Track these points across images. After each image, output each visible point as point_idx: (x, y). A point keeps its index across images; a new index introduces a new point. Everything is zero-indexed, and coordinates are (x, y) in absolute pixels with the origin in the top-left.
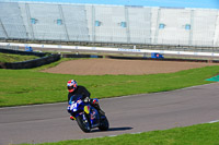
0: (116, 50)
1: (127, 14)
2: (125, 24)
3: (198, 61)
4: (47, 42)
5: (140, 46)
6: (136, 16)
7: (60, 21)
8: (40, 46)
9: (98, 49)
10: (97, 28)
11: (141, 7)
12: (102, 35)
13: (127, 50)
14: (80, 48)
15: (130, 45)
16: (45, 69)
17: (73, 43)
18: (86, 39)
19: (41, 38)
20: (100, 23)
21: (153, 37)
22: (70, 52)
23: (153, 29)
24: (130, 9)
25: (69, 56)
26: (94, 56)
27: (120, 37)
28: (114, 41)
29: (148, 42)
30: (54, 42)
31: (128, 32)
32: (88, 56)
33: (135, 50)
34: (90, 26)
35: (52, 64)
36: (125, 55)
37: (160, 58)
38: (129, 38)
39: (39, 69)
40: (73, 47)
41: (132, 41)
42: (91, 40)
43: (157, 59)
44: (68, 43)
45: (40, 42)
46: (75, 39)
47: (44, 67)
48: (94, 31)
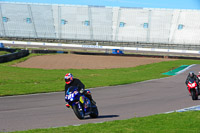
0: (80, 46)
1: (90, 13)
2: (88, 23)
3: (155, 57)
4: (17, 39)
5: (102, 43)
6: (99, 15)
7: (29, 20)
8: (11, 42)
9: (63, 45)
10: (63, 26)
12: (68, 32)
13: (91, 46)
14: (47, 44)
15: (93, 42)
17: (41, 40)
18: (53, 37)
19: (11, 35)
20: (65, 22)
22: (38, 48)
23: (114, 27)
24: (93, 9)
25: (37, 52)
26: (60, 52)
27: (84, 34)
28: (78, 38)
29: (109, 39)
30: (24, 39)
31: (91, 30)
32: (55, 52)
33: (97, 46)
34: (56, 25)
35: (22, 59)
36: (88, 51)
37: (120, 54)
38: (92, 36)
39: (10, 63)
40: (41, 44)
41: (95, 38)
42: (58, 37)
43: (118, 55)
44: (36, 40)
45: (10, 39)
46: (43, 36)
47: (15, 62)
48: (60, 29)
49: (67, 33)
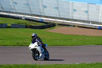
0: (82, 23)
1: (88, 7)
2: (87, 12)
4: (50, 17)
5: (93, 22)
6: (92, 8)
7: (57, 8)
8: (47, 19)
10: (74, 13)
11: (95, 4)
13: (87, 24)
14: (65, 21)
15: (89, 22)
16: (48, 30)
17: (62, 19)
18: (68, 17)
19: (47, 15)
20: (75, 10)
21: (100, 19)
22: (60, 23)
23: (100, 15)
24: (90, 5)
25: (60, 25)
26: (72, 26)
27: (84, 17)
28: (81, 19)
29: (97, 21)
30: (53, 18)
31: (88, 15)
32: (69, 25)
33: (91, 24)
34: (70, 12)
35: (52, 28)
36: (86, 26)
38: (88, 19)
39: (45, 29)
40: (62, 21)
41: (90, 20)
42: (71, 18)
43: (101, 29)
44: (60, 19)
45: (47, 17)
46: (63, 17)
47: (48, 29)
48: (72, 14)
49: (76, 16)
